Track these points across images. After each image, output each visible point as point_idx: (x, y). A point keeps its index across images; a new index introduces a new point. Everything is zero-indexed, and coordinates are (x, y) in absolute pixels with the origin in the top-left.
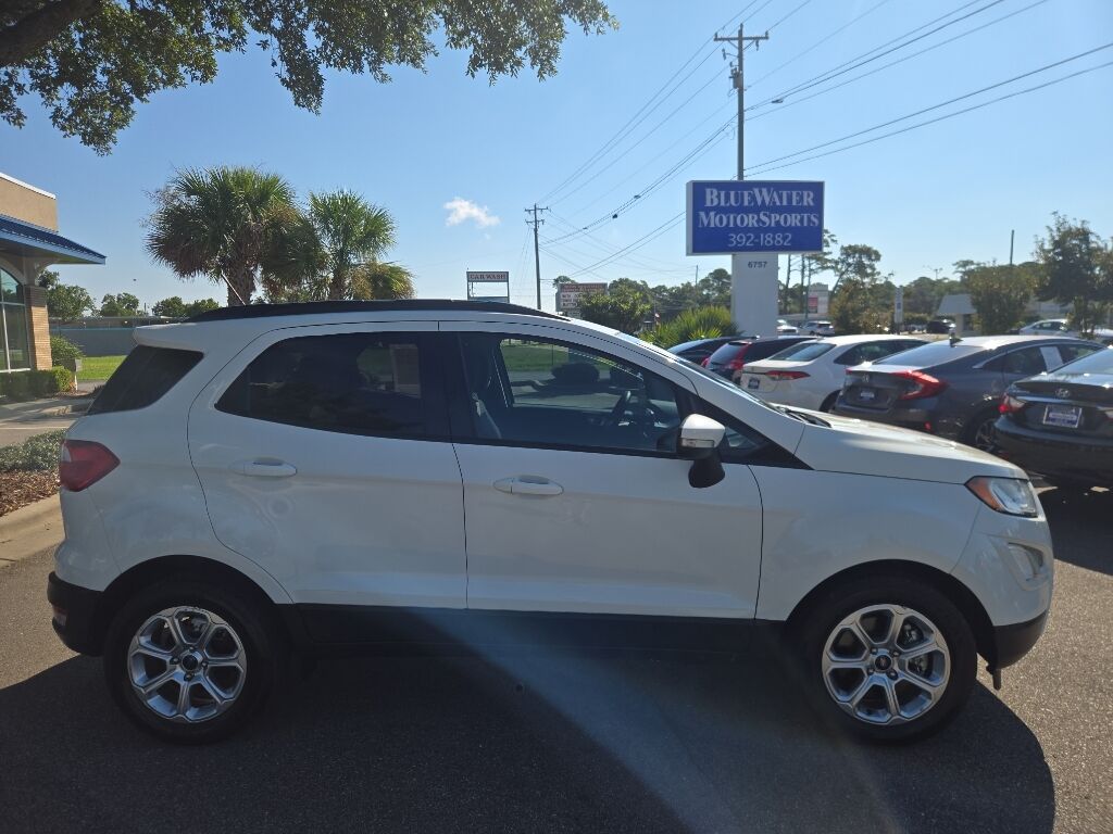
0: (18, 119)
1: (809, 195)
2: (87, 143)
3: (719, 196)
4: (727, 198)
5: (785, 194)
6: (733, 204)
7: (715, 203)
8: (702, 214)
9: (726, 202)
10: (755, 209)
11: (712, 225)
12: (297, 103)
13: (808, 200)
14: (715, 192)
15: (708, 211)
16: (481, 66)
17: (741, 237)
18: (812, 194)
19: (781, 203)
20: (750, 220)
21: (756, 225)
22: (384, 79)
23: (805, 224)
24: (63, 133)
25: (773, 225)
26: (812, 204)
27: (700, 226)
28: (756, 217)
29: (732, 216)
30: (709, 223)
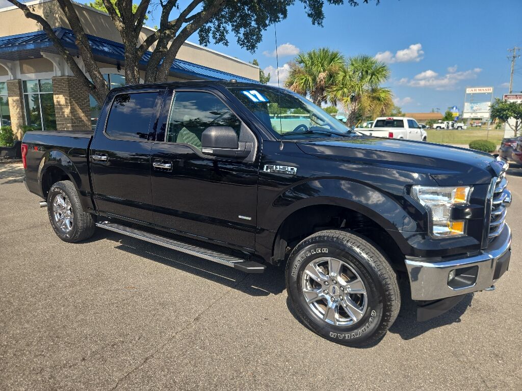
0: (226, 43)
2: (247, 49)
24: (241, 47)
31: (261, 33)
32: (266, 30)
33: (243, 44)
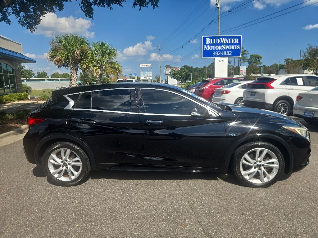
0: (9, 22)
2: (28, 29)
3: (210, 41)
4: (213, 41)
5: (230, 39)
6: (215, 43)
7: (209, 43)
8: (205, 46)
10: (221, 44)
12: (86, 16)
13: (237, 41)
14: (209, 39)
15: (207, 45)
16: (137, 5)
17: (217, 53)
19: (228, 41)
20: (219, 48)
21: (221, 49)
22: (111, 8)
23: (236, 49)
24: (22, 26)
25: (226, 49)
26: (238, 43)
27: (205, 50)
28: (221, 46)
29: (214, 47)
30: (207, 49)
31: (40, 18)
32: (44, 16)
33: (23, 24)
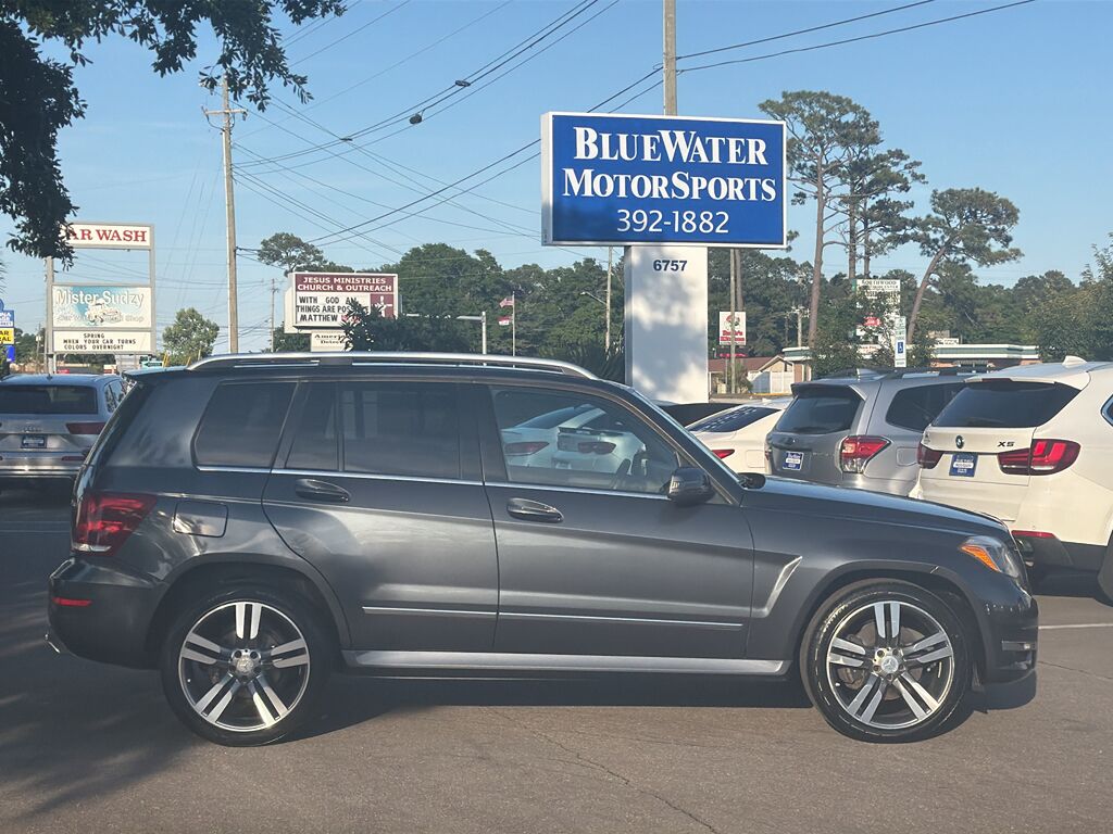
1: (757, 144)
3: (598, 143)
4: (614, 146)
5: (715, 141)
6: (624, 156)
7: (594, 153)
8: (570, 173)
9: (612, 155)
10: (664, 167)
11: (588, 193)
13: (757, 153)
14: (591, 131)
15: (580, 167)
17: (640, 217)
18: (763, 146)
19: (709, 156)
20: (655, 187)
21: (665, 195)
23: (753, 197)
25: (696, 196)
26: (763, 161)
27: (567, 194)
28: (665, 180)
29: (622, 178)
30: (582, 189)
